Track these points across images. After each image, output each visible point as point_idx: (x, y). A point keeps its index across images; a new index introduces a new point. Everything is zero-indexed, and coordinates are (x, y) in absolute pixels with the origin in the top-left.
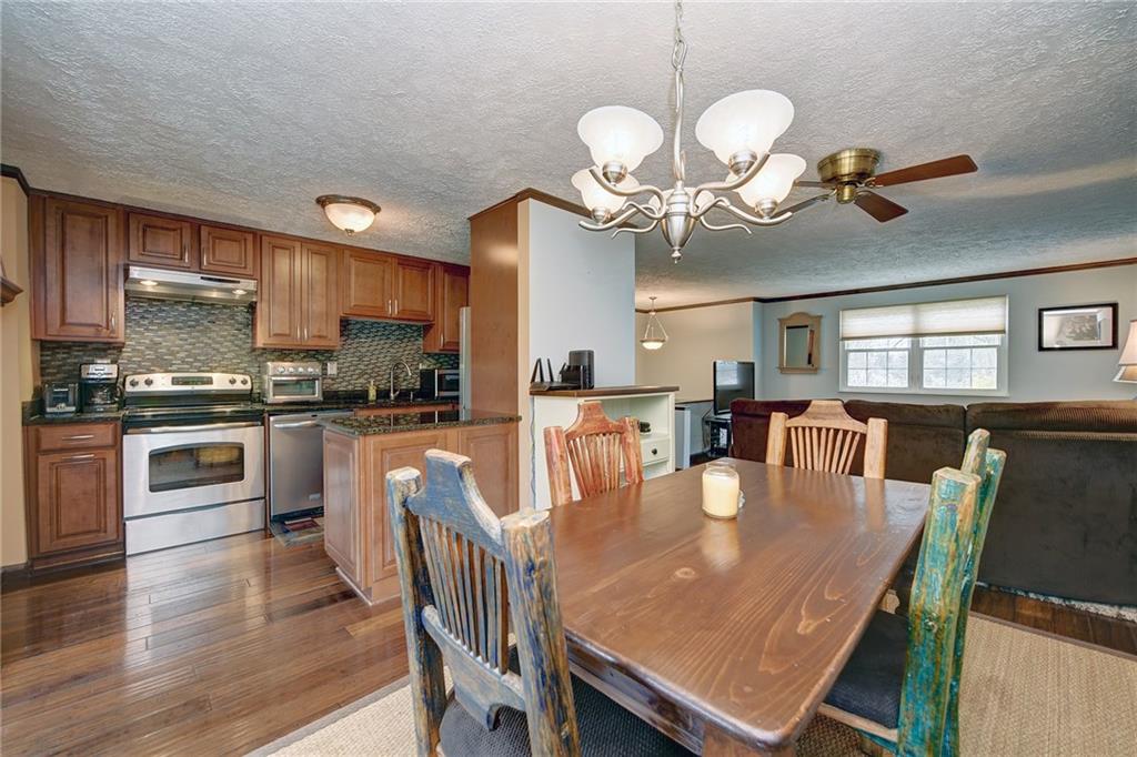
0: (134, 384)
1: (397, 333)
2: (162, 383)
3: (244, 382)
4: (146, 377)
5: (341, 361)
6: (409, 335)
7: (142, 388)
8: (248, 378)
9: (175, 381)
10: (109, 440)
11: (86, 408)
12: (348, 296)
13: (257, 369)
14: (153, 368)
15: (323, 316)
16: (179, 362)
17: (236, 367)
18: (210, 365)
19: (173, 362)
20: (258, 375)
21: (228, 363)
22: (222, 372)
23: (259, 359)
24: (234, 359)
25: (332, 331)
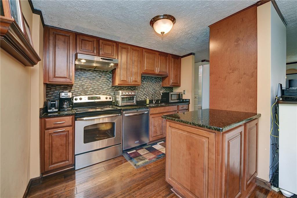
0: (76, 99)
1: (154, 80)
2: (85, 99)
3: (110, 98)
4: (80, 97)
5: (138, 90)
6: (157, 81)
7: (79, 101)
8: (111, 97)
9: (89, 98)
10: (70, 123)
11: (61, 110)
12: (144, 66)
13: (114, 93)
14: (81, 94)
15: (136, 73)
16: (90, 91)
17: (107, 93)
18: (99, 92)
19: (88, 91)
20: (114, 96)
21: (105, 91)
22: (103, 95)
23: (114, 90)
24: (106, 90)
25: (139, 79)
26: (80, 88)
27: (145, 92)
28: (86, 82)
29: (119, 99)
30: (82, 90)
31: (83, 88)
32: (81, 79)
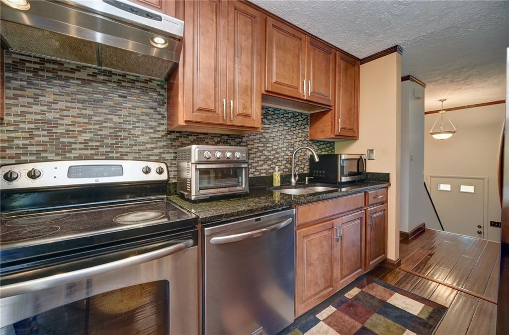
1: (291, 120)
3: (160, 172)
4: (29, 167)
6: (300, 123)
7: (24, 182)
8: (163, 166)
12: (270, 71)
13: (173, 155)
14: (43, 155)
15: (247, 90)
16: (82, 146)
17: (150, 153)
18: (120, 150)
19: (74, 146)
20: (174, 162)
21: (141, 148)
22: (135, 159)
23: (174, 144)
24: (148, 143)
25: (256, 110)
26: (35, 132)
27: (269, 152)
28: (65, 113)
29: (191, 174)
30: (47, 139)
31: (50, 133)
32: (41, 98)
